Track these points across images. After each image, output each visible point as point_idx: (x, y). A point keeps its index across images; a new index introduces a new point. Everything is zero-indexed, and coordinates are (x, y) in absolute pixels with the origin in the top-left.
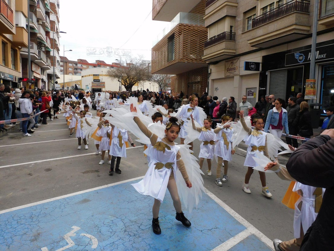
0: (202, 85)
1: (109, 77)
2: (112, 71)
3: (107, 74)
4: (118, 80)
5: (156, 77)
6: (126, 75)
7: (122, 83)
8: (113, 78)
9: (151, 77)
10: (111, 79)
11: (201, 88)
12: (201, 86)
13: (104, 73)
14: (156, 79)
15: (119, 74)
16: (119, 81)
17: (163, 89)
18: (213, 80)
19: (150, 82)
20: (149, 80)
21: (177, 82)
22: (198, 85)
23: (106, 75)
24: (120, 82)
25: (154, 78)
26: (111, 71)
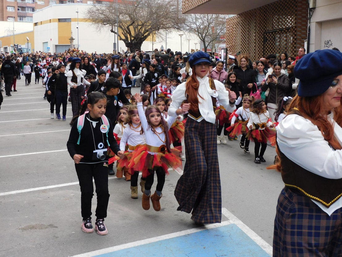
0: (296, 35)
1: (91, 23)
2: (98, 10)
3: (86, 17)
4: (111, 29)
5: (194, 21)
6: (128, 19)
7: (119, 36)
8: (100, 25)
9: (184, 21)
10: (97, 28)
11: (293, 42)
12: (293, 38)
13: (81, 16)
14: (194, 26)
15: (112, 17)
16: (112, 31)
17: (209, 48)
18: (320, 24)
19: (181, 33)
20: (178, 29)
21: (239, 30)
22: (286, 37)
23: (85, 20)
24: (115, 33)
25: (188, 24)
26: (94, 9)
